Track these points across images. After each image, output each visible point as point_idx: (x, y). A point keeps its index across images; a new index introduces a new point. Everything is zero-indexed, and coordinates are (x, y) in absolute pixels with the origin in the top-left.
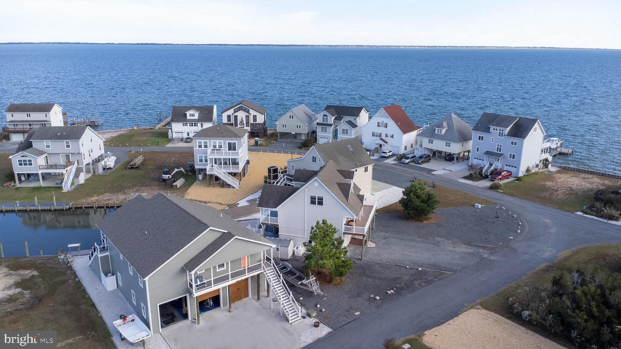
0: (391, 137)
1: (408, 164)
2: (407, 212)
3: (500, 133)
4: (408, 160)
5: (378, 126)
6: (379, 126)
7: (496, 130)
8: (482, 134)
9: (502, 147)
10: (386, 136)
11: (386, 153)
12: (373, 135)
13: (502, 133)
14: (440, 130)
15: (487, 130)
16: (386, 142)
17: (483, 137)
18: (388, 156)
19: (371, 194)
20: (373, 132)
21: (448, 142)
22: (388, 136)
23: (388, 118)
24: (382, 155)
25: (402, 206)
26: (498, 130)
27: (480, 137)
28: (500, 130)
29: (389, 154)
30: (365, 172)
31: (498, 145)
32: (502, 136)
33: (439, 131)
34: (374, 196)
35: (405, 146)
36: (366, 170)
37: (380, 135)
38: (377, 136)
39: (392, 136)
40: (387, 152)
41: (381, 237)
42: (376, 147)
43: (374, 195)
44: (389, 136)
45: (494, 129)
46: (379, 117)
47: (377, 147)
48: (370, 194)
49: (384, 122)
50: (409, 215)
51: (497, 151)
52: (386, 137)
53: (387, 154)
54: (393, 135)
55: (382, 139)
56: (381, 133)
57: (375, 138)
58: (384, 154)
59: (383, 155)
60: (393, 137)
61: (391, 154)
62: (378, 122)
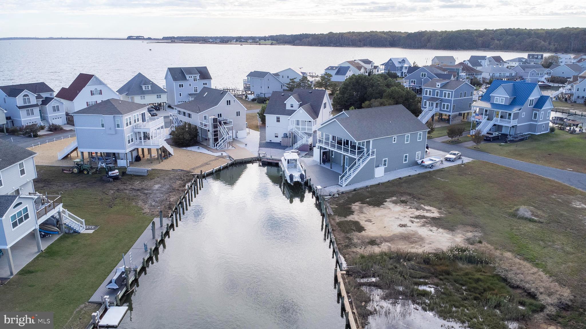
3: (194, 79)
5: (92, 95)
7: (191, 77)
8: (181, 83)
9: (197, 89)
13: (196, 79)
14: (147, 86)
15: (185, 79)
17: (182, 85)
20: (87, 102)
21: (159, 94)
23: (101, 84)
26: (193, 77)
27: (180, 85)
28: (194, 77)
31: (195, 88)
32: (196, 81)
33: (147, 88)
45: (190, 77)
49: (98, 90)
51: (195, 92)
62: (91, 91)
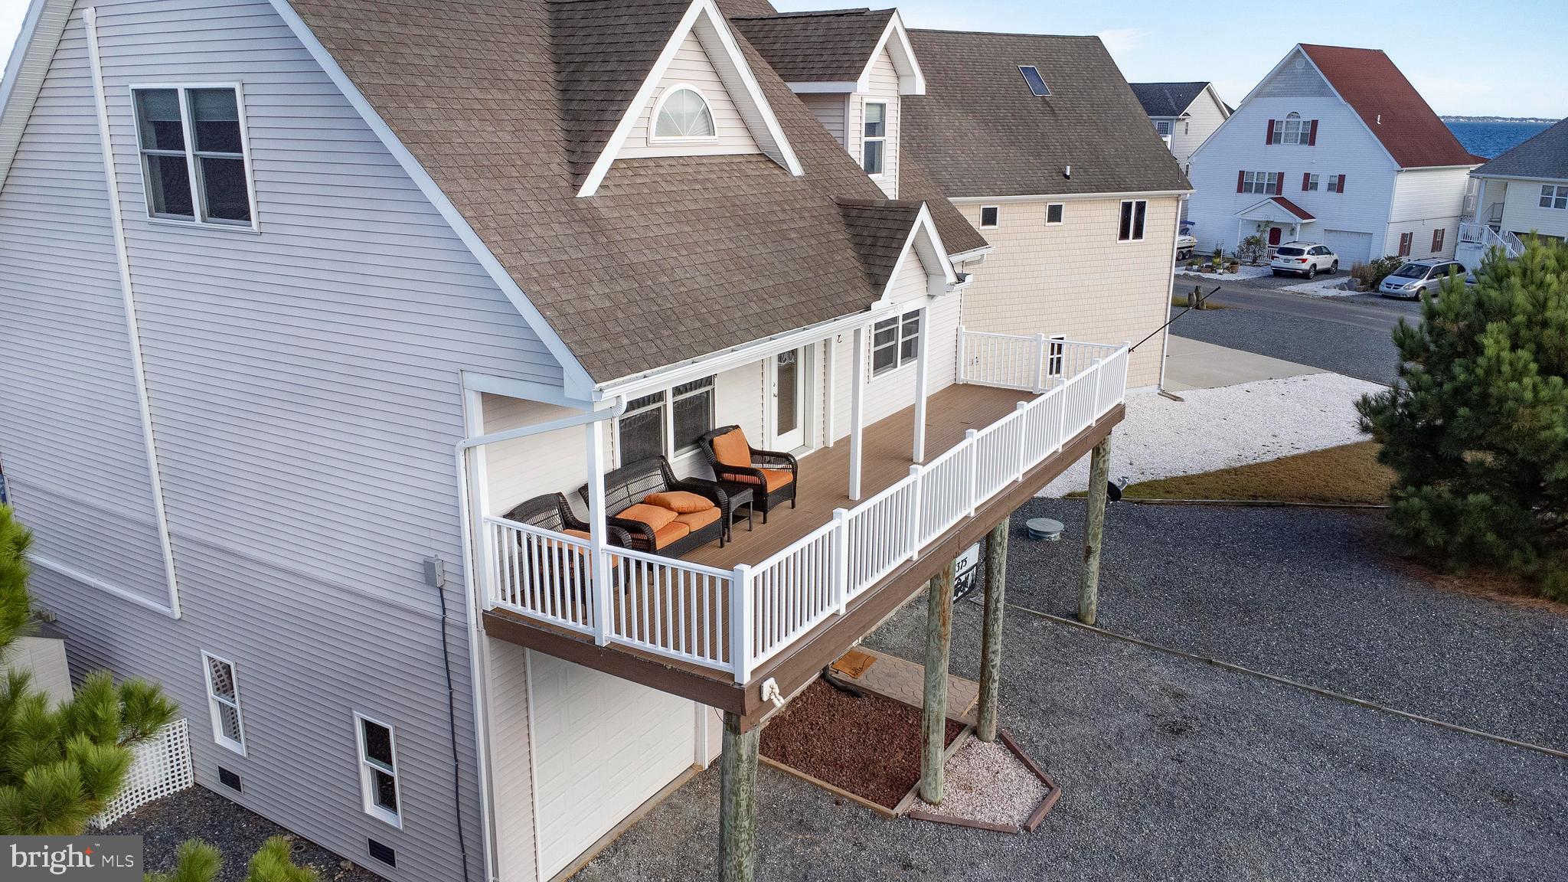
0: (1331, 187)
1: (1415, 298)
2: (1425, 498)
4: (1420, 283)
5: (1270, 141)
6: (1272, 137)
10: (1308, 183)
11: (1300, 252)
12: (1244, 184)
16: (1304, 215)
18: (1306, 266)
19: (1163, 393)
20: (1242, 173)
22: (1315, 186)
23: (1321, 95)
24: (1274, 263)
25: (1383, 458)
29: (1312, 259)
30: (1124, 235)
34: (1178, 403)
35: (1404, 236)
36: (1132, 224)
37: (1277, 184)
38: (1259, 189)
39: (1338, 185)
40: (1307, 249)
41: (1134, 705)
42: (1249, 236)
43: (1176, 399)
44: (1323, 185)
46: (1279, 95)
47: (1258, 235)
48: (1155, 389)
49: (1302, 120)
50: (1452, 532)
52: (1305, 188)
53: (1304, 261)
54: (1342, 178)
55: (1283, 202)
56: (1281, 176)
57: (1247, 198)
58: (1287, 261)
59: (1281, 262)
60: (1340, 189)
61: (1323, 262)
62: (1271, 122)
